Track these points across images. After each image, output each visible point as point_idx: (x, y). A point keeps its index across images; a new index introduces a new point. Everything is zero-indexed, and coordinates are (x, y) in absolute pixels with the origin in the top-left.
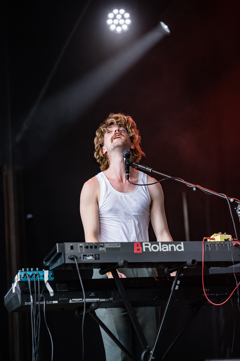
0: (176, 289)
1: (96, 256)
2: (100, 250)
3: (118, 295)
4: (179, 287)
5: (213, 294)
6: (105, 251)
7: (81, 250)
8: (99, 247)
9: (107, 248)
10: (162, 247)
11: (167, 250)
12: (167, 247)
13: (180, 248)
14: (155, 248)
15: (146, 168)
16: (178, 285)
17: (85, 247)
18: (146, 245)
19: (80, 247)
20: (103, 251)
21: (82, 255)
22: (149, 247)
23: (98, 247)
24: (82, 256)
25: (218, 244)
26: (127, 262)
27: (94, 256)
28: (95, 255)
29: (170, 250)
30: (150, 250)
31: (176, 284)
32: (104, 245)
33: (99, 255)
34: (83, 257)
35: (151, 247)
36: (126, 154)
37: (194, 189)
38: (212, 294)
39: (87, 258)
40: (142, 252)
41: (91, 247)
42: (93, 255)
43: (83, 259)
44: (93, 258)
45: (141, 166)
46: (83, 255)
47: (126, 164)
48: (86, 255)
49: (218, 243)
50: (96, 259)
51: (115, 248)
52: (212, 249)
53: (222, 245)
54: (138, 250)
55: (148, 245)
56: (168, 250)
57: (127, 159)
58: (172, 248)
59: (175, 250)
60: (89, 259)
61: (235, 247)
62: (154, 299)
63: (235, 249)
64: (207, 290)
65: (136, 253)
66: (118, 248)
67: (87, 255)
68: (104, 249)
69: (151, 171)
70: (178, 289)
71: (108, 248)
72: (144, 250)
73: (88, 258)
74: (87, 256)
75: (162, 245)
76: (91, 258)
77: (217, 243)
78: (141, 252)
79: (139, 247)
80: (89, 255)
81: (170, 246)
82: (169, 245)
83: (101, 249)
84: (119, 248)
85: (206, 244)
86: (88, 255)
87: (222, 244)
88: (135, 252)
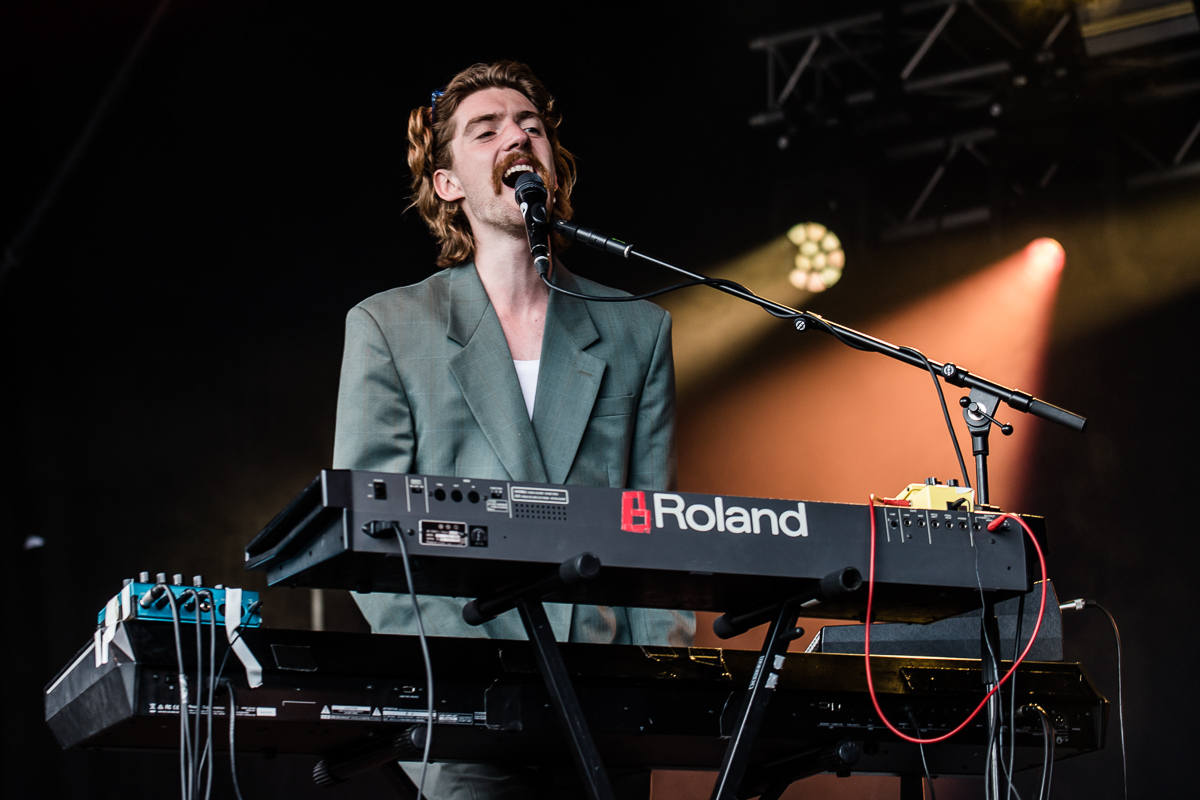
0: (766, 686)
1: (475, 530)
2: (489, 510)
3: (507, 705)
4: (779, 680)
5: (855, 725)
6: (511, 516)
7: (418, 505)
8: (486, 499)
9: (515, 505)
10: (726, 517)
11: (746, 528)
12: (745, 518)
13: (793, 523)
14: (701, 518)
15: (609, 243)
16: (776, 672)
17: (430, 495)
18: (665, 503)
19: (414, 490)
20: (502, 515)
21: (420, 523)
22: (677, 511)
23: (482, 498)
24: (420, 529)
25: (934, 522)
26: (597, 561)
27: (466, 531)
28: (471, 528)
29: (757, 530)
30: (683, 526)
31: (769, 668)
32: (505, 490)
33: (485, 528)
34: (424, 533)
35: (684, 512)
36: (529, 189)
37: (800, 325)
38: (852, 723)
39: (437, 536)
40: (652, 530)
41: (457, 496)
42: (461, 529)
43: (424, 540)
44: (462, 537)
45: (588, 235)
46: (423, 523)
47: (534, 221)
48: (434, 526)
49: (934, 516)
50: (472, 543)
51: (548, 506)
52: (911, 537)
53: (949, 526)
54: (638, 520)
55: (673, 504)
56: (749, 531)
57: (535, 205)
58: (765, 521)
59: (775, 531)
60: (446, 543)
61: (994, 537)
62: (642, 728)
63: (994, 542)
64: (836, 707)
65: (628, 534)
66: (559, 507)
67: (441, 527)
68: (506, 506)
69: (629, 252)
70: (776, 686)
71: (522, 504)
72: (660, 524)
73: (443, 537)
74: (440, 531)
75: (725, 509)
76: (453, 537)
77: (930, 516)
78: (647, 530)
79: (640, 510)
80: (448, 527)
81: (757, 514)
82: (754, 511)
83: (492, 505)
84: (564, 507)
85: (889, 516)
86: (445, 524)
87: (948, 522)
88: (624, 527)
